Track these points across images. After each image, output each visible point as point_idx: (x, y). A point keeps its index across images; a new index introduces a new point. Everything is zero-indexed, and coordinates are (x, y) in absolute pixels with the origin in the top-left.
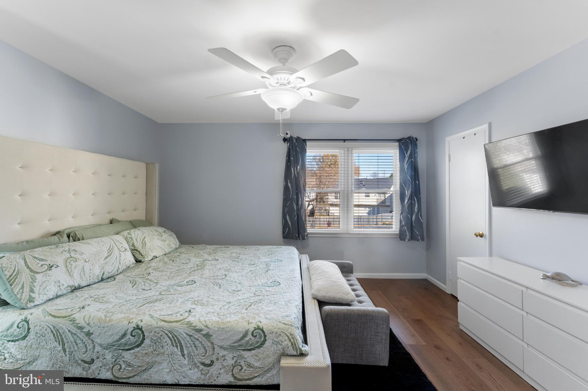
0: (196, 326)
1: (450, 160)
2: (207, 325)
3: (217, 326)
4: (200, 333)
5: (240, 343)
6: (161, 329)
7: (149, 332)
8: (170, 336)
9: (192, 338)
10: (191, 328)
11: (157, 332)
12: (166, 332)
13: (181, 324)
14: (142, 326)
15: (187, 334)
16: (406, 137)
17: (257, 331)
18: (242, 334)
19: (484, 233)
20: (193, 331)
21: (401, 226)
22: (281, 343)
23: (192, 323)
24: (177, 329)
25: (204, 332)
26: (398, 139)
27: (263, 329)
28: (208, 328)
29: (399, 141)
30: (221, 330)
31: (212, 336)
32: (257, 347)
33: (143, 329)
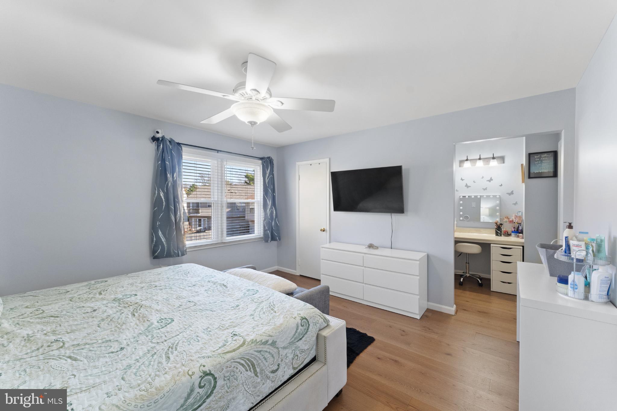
0: (262, 340)
1: (299, 179)
2: (269, 335)
3: (277, 331)
4: (268, 344)
5: (295, 337)
6: (232, 361)
7: (220, 372)
8: (243, 362)
9: (262, 352)
10: (258, 344)
11: (228, 366)
12: (239, 360)
13: (246, 346)
14: (209, 370)
15: (258, 352)
16: (266, 156)
17: (303, 321)
18: (295, 328)
19: (325, 229)
20: (262, 346)
21: (265, 230)
22: (317, 322)
23: (256, 340)
24: (248, 352)
25: (270, 342)
26: (261, 157)
27: (305, 317)
28: (271, 336)
29: (261, 159)
30: (281, 332)
31: (277, 341)
32: (305, 334)
33: (212, 372)
